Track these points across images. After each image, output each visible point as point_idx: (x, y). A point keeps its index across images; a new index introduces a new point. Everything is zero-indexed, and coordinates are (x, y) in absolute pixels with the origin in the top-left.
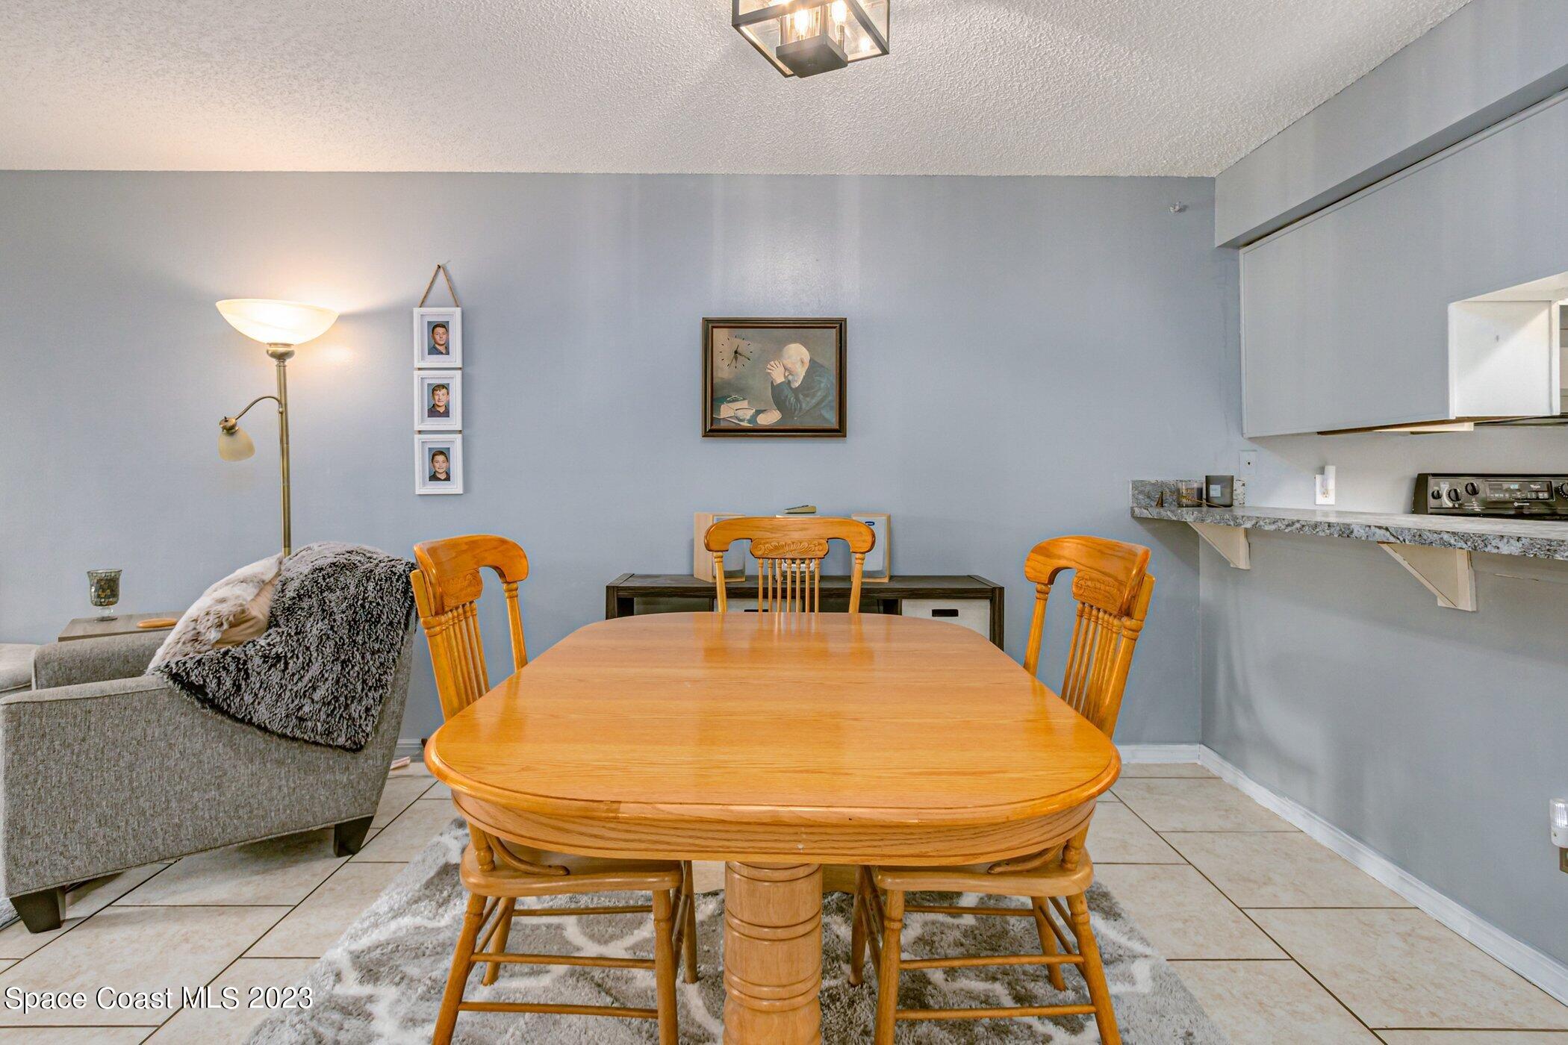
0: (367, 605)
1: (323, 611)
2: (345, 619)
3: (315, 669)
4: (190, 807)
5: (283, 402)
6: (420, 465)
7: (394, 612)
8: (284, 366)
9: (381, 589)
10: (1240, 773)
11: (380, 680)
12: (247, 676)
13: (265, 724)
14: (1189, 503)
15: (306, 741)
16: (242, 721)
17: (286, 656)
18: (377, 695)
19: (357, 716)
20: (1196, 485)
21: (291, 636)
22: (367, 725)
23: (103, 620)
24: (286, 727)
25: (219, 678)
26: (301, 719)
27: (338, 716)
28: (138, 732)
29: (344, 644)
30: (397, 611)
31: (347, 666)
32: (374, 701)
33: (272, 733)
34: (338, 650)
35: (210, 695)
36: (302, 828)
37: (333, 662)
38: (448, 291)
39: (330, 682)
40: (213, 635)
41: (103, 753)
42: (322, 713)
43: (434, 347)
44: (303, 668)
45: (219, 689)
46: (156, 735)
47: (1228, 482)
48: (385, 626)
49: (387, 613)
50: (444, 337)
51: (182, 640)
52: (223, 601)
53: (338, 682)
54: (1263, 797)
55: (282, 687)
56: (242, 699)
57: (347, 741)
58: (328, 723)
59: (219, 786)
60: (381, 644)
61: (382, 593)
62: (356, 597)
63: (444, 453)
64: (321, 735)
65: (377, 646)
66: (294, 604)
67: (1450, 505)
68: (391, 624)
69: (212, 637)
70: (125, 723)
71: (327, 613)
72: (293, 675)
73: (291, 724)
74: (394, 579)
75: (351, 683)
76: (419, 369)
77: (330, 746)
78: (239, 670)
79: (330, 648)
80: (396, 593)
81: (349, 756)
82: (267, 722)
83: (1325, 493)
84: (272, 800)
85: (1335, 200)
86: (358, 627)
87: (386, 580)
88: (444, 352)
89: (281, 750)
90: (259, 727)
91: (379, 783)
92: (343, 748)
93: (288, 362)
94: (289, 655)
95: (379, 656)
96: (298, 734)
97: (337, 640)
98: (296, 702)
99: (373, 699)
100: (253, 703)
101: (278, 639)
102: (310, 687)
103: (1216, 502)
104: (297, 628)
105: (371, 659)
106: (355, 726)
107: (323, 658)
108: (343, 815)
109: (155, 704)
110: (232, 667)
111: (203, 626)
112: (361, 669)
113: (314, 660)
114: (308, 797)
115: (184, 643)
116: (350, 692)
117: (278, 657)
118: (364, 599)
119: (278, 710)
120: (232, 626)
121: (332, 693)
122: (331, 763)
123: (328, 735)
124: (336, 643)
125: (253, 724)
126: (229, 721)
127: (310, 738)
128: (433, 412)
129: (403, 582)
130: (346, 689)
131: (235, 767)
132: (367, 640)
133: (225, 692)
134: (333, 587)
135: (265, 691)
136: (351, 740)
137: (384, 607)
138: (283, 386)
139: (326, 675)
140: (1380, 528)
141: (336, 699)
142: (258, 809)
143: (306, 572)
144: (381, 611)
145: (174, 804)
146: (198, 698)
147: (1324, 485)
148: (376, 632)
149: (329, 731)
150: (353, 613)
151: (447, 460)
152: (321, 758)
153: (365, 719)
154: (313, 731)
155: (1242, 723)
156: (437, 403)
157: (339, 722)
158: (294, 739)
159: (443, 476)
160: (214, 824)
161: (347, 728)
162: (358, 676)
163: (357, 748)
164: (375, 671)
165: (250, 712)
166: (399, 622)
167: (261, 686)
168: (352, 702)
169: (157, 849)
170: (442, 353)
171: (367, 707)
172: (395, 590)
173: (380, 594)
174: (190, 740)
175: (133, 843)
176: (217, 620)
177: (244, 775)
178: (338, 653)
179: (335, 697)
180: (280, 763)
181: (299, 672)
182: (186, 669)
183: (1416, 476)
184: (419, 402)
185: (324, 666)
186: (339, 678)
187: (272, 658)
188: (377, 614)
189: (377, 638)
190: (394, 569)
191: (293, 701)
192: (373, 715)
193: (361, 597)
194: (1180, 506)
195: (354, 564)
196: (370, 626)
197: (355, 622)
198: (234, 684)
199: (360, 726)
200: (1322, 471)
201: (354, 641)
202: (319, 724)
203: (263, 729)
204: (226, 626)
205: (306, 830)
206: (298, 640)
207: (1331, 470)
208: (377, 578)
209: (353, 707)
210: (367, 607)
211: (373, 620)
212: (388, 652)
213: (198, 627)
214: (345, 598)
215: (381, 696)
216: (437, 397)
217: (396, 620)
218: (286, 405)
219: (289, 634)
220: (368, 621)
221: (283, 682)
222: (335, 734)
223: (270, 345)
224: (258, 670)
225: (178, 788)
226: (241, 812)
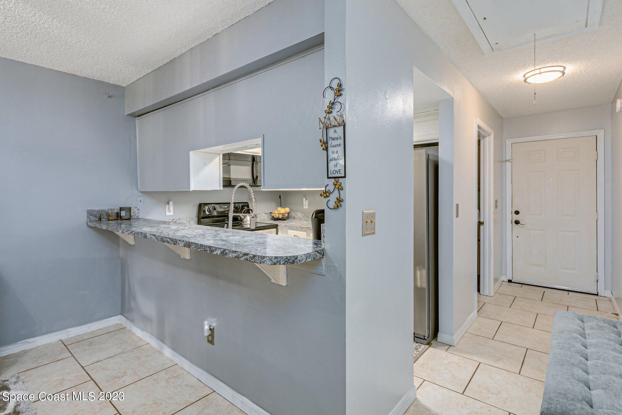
10: (132, 324)
14: (113, 219)
20: (116, 211)
47: (129, 210)
54: (138, 332)
67: (208, 213)
83: (169, 211)
85: (163, 106)
103: (123, 218)
140: (153, 235)
147: (169, 208)
155: (133, 305)
183: (199, 204)
194: (109, 220)
200: (168, 203)
207: (171, 203)
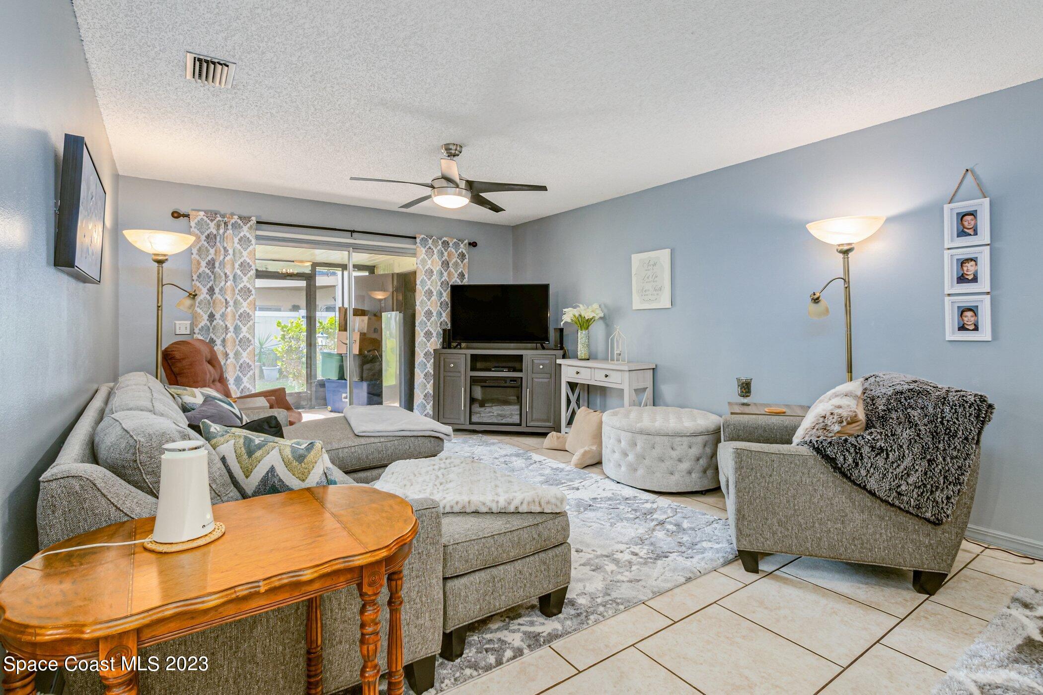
0: (945, 423)
1: (910, 422)
2: (928, 430)
3: (908, 462)
4: (826, 530)
5: (847, 280)
6: (950, 319)
7: (969, 431)
8: (848, 258)
9: (956, 412)
11: (958, 479)
12: (862, 458)
13: (874, 491)
15: (900, 508)
16: (859, 485)
17: (887, 450)
18: (956, 489)
19: (940, 500)
21: (888, 436)
22: (947, 509)
23: (743, 404)
24: (889, 497)
25: (844, 456)
26: (899, 494)
27: (926, 498)
28: (798, 478)
29: (929, 448)
30: (971, 430)
31: (933, 464)
32: (954, 493)
33: (879, 498)
34: (924, 451)
35: (840, 465)
36: (895, 565)
37: (921, 459)
38: (977, 188)
39: (919, 473)
40: (837, 428)
41: (780, 485)
42: (914, 493)
43: (963, 231)
44: (900, 460)
45: (845, 462)
46: (807, 482)
48: (961, 439)
49: (962, 430)
50: (973, 222)
51: (816, 428)
52: (840, 407)
53: (926, 474)
55: (885, 469)
56: (859, 472)
57: (932, 516)
58: (918, 501)
59: (843, 522)
60: (958, 452)
61: (957, 416)
62: (935, 415)
63: (973, 310)
64: (913, 507)
65: (955, 453)
66: (886, 414)
68: (966, 439)
69: (835, 429)
70: (791, 471)
71: (912, 424)
72: (893, 463)
73: (893, 495)
74: (967, 406)
75: (936, 477)
76: (949, 249)
77: (917, 516)
78: (857, 453)
79: (918, 449)
80: (969, 417)
81: (930, 526)
82: (876, 490)
84: (875, 540)
86: (939, 438)
87: (960, 406)
88: (972, 234)
89: (883, 509)
90: (870, 492)
91: (954, 552)
92: (928, 520)
93: (851, 255)
94: (889, 449)
95: (957, 461)
96: (897, 503)
97: (924, 444)
98: (896, 482)
99: (953, 491)
100: (866, 476)
101: (879, 437)
102: (905, 474)
104: (892, 431)
105: (951, 462)
106: (938, 507)
107: (912, 455)
108: (925, 566)
109: (807, 464)
110: (852, 450)
111: (829, 421)
112: (943, 468)
113: (907, 456)
114: (900, 546)
115: (817, 429)
116: (935, 483)
117: (881, 449)
118: (943, 418)
119: (884, 484)
120: (849, 423)
121: (922, 481)
122: (917, 527)
123: (918, 509)
124: (923, 446)
125: (866, 490)
126: (850, 484)
127: (905, 507)
128: (962, 279)
129: (975, 409)
130: (932, 480)
131: (852, 513)
132: (947, 448)
133: (849, 465)
134: (914, 406)
135: (874, 469)
136: (935, 517)
137: (959, 425)
138: (847, 270)
139: (917, 467)
141: (925, 486)
142: (867, 543)
143: (890, 393)
144: (957, 428)
145: (817, 525)
146: (831, 465)
148: (954, 443)
149: (919, 506)
150: (935, 427)
151: (976, 315)
152: (911, 523)
153: (946, 505)
154: (907, 503)
156: (965, 272)
157: (926, 502)
158: (893, 505)
159: (972, 327)
160: (840, 544)
161: (933, 508)
162: (941, 473)
163: (937, 523)
164: (954, 472)
165: (865, 481)
166: (973, 439)
167: (871, 466)
168: (936, 490)
169: (808, 549)
170: (971, 235)
171: (947, 496)
172: (968, 415)
173: (955, 416)
174: (826, 489)
175: (795, 541)
176: (839, 419)
177: (858, 519)
178: (925, 453)
179: (924, 484)
180: (882, 518)
181: (897, 461)
182: (823, 446)
184: (949, 272)
185: (915, 461)
186: (927, 472)
187: (878, 449)
188: (954, 430)
189: (955, 448)
190: (964, 398)
191: (894, 481)
192: (952, 503)
193: (939, 416)
195: (928, 392)
196: (949, 438)
197: (937, 434)
198: (854, 461)
199: (942, 508)
201: (937, 447)
202: (912, 500)
203: (872, 493)
204: (845, 423)
205: (898, 567)
206: (894, 440)
208: (951, 404)
209: (938, 493)
210: (946, 424)
211: (951, 434)
212: (965, 460)
213: (826, 421)
214: (926, 416)
215: (959, 491)
216: (965, 269)
217: (971, 437)
218: (849, 282)
219: (887, 435)
220: (947, 434)
221: (886, 466)
222: (924, 509)
223: (839, 245)
224: (869, 455)
225: (819, 516)
226: (856, 542)
